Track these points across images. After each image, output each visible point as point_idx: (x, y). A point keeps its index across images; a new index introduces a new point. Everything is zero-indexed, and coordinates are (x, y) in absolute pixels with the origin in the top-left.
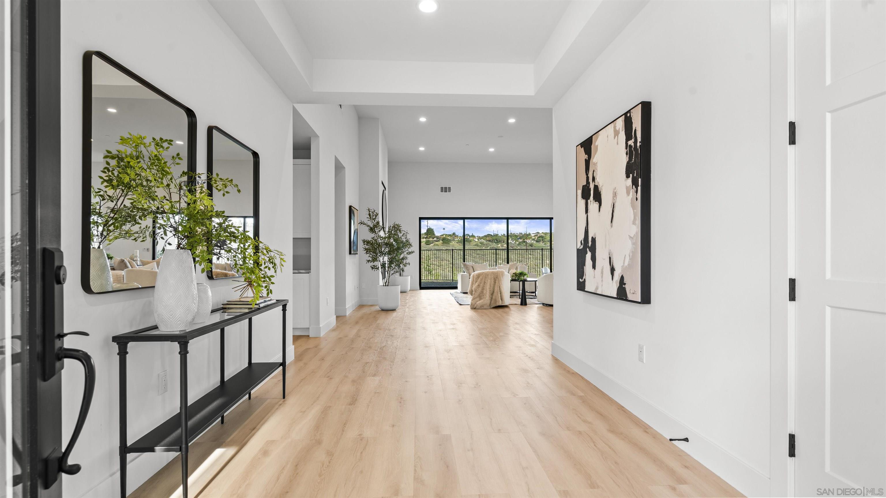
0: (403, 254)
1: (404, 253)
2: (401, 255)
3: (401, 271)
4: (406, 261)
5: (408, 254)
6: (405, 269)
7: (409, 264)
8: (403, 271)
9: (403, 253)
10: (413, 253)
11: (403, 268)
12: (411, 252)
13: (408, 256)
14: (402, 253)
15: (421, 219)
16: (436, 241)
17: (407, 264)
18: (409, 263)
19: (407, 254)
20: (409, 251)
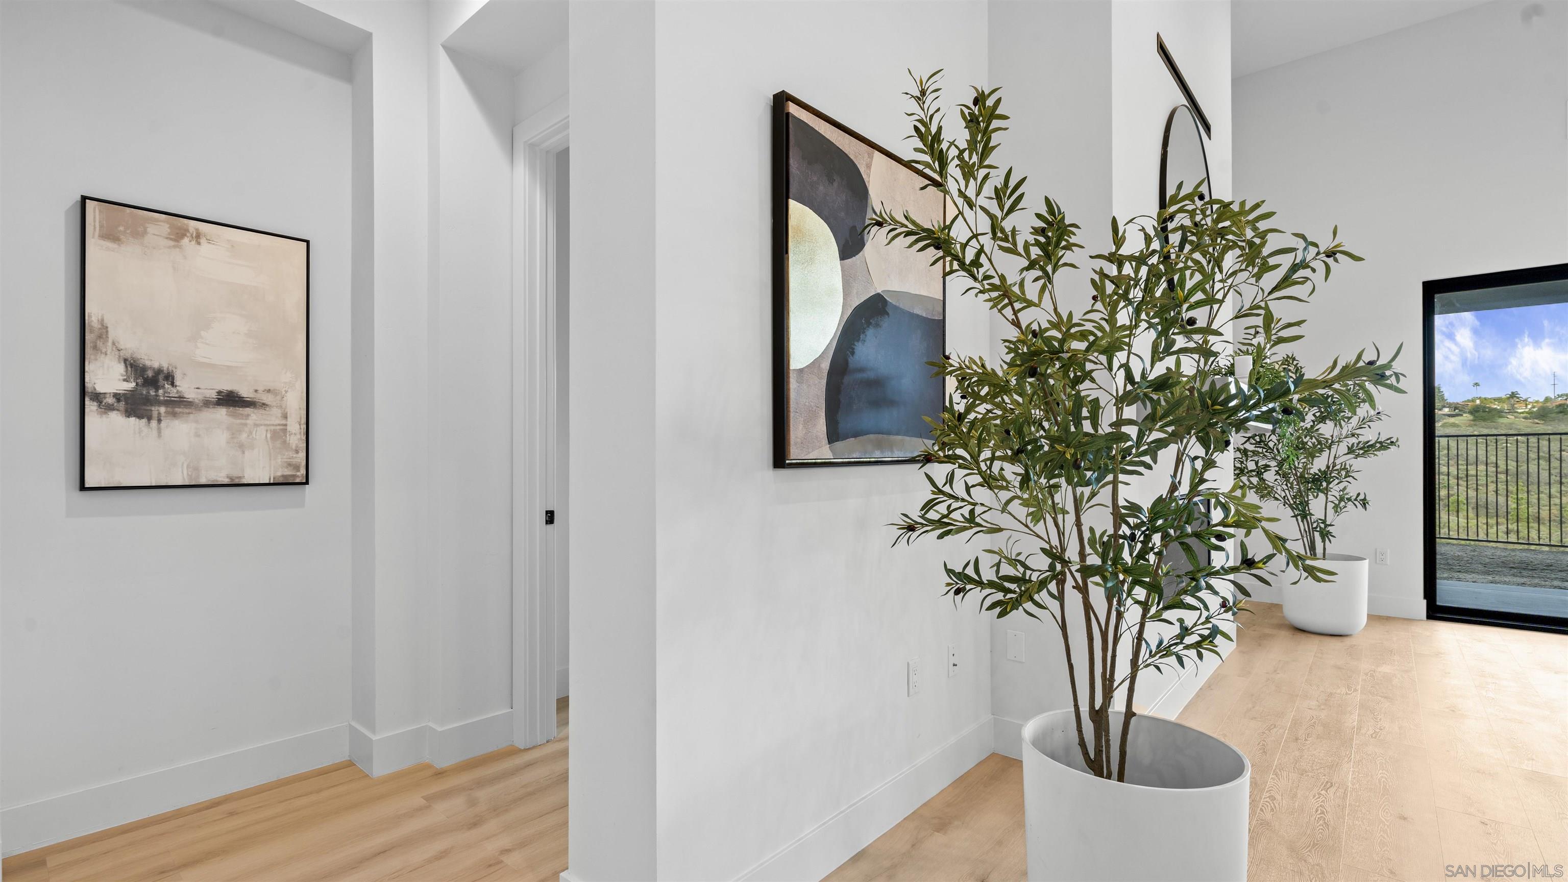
0: (1325, 454)
1: (1334, 447)
2: (1313, 457)
3: (1317, 535)
4: (1342, 486)
5: (1357, 456)
6: (1340, 524)
7: (1364, 503)
8: (1325, 535)
9: (1330, 448)
10: (1386, 448)
11: (1324, 522)
12: (1372, 446)
13: (1357, 464)
14: (1321, 451)
15: (1432, 289)
16: (1450, 416)
17: (1349, 499)
18: (1365, 499)
19: (1351, 450)
20: (1361, 439)
